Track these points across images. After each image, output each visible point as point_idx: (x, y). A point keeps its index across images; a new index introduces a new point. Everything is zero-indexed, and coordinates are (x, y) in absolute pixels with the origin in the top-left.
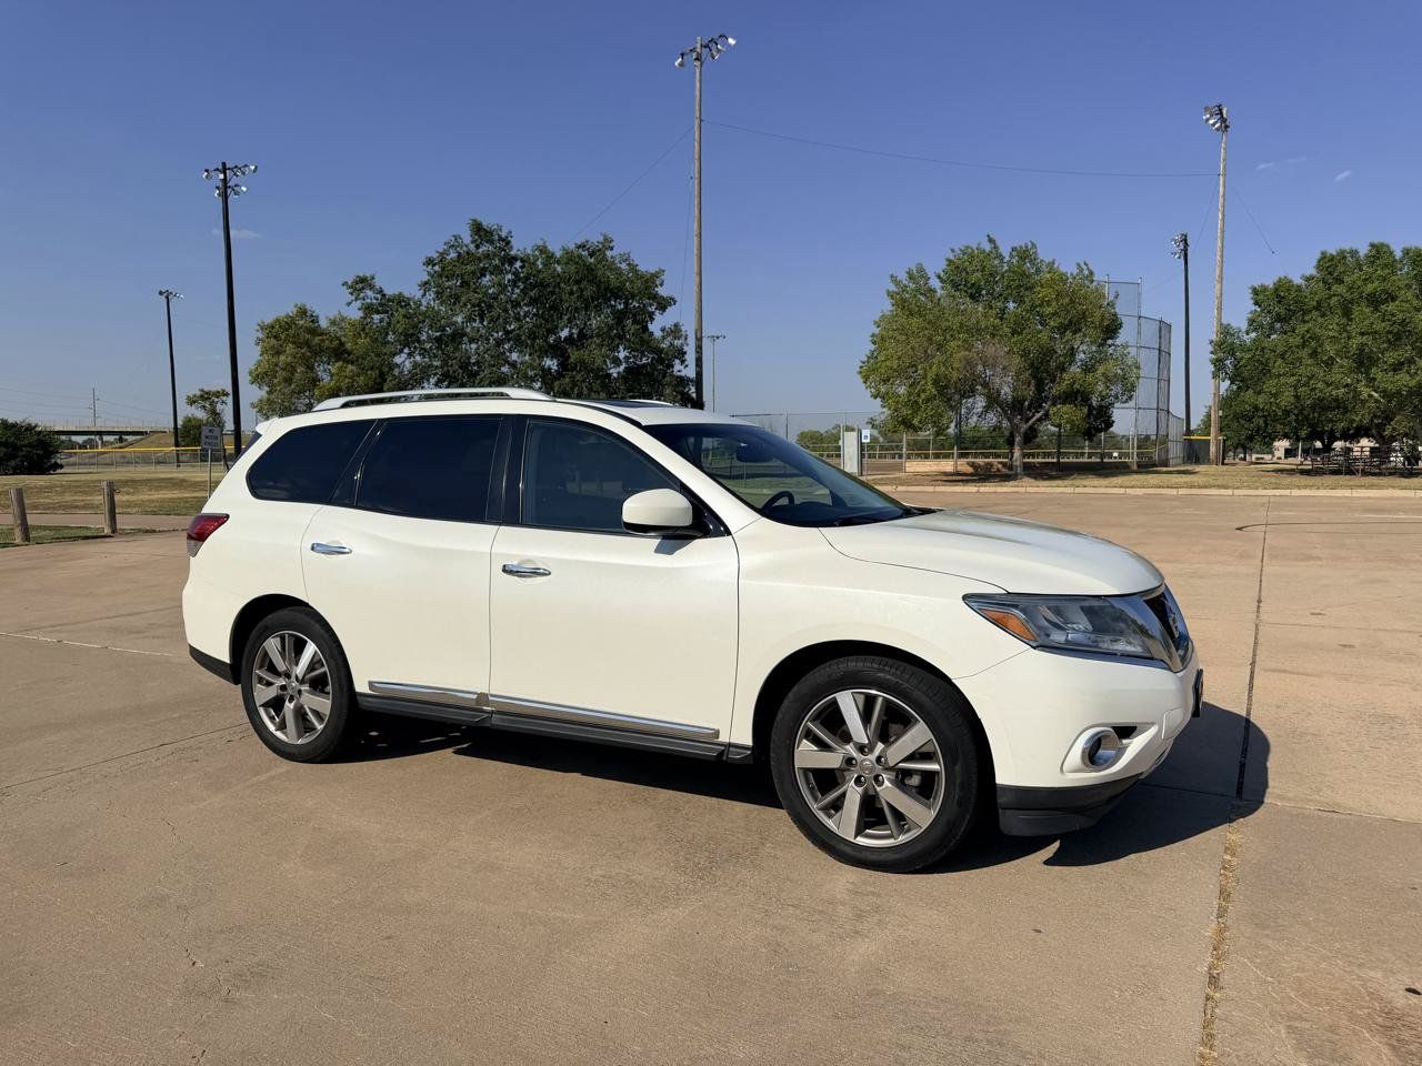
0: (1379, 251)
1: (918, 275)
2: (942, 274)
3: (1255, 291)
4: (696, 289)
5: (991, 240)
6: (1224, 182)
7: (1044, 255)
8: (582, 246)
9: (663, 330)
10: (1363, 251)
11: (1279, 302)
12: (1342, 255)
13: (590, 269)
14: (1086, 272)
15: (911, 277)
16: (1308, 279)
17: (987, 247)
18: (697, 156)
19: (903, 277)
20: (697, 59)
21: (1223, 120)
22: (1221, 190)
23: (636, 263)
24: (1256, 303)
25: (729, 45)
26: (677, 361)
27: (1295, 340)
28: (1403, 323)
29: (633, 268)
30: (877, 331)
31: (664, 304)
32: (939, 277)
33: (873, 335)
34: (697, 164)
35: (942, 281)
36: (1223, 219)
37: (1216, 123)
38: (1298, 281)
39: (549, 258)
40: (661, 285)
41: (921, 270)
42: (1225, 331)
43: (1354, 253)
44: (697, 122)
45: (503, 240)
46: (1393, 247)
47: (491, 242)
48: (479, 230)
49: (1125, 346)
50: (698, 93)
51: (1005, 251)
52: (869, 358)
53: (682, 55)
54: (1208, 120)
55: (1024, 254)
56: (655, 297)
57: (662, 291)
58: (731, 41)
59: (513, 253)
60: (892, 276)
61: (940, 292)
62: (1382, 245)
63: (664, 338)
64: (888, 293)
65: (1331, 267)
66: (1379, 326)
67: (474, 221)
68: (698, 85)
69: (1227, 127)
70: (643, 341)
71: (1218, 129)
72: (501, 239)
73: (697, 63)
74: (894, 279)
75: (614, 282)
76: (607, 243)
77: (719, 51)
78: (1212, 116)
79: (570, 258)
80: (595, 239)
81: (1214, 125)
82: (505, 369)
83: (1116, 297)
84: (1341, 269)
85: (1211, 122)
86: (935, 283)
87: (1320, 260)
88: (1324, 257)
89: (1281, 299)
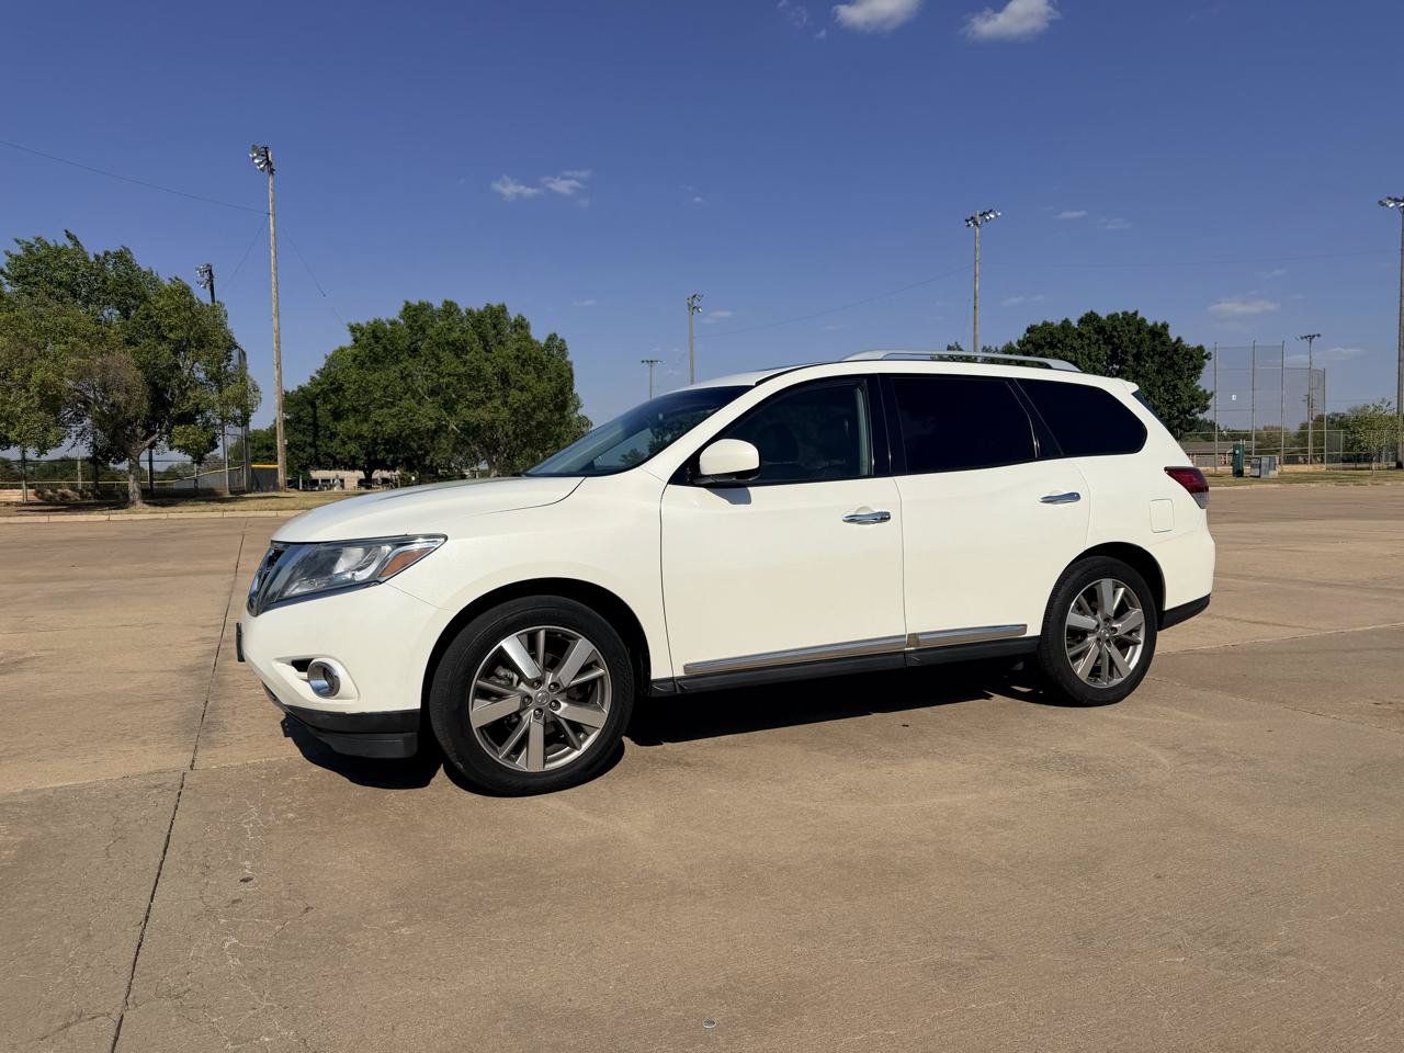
0: (450, 308)
3: (352, 329)
5: (71, 236)
6: (274, 222)
10: (438, 305)
11: (377, 341)
12: (424, 307)
16: (393, 323)
21: (269, 163)
22: (272, 228)
24: (356, 340)
28: (479, 370)
37: (261, 163)
43: (429, 306)
46: (460, 306)
54: (254, 158)
62: (452, 303)
65: (413, 314)
69: (273, 170)
71: (262, 170)
78: (258, 155)
81: (259, 164)
84: (421, 317)
85: (256, 161)
87: (406, 309)
88: (408, 307)
89: (377, 338)
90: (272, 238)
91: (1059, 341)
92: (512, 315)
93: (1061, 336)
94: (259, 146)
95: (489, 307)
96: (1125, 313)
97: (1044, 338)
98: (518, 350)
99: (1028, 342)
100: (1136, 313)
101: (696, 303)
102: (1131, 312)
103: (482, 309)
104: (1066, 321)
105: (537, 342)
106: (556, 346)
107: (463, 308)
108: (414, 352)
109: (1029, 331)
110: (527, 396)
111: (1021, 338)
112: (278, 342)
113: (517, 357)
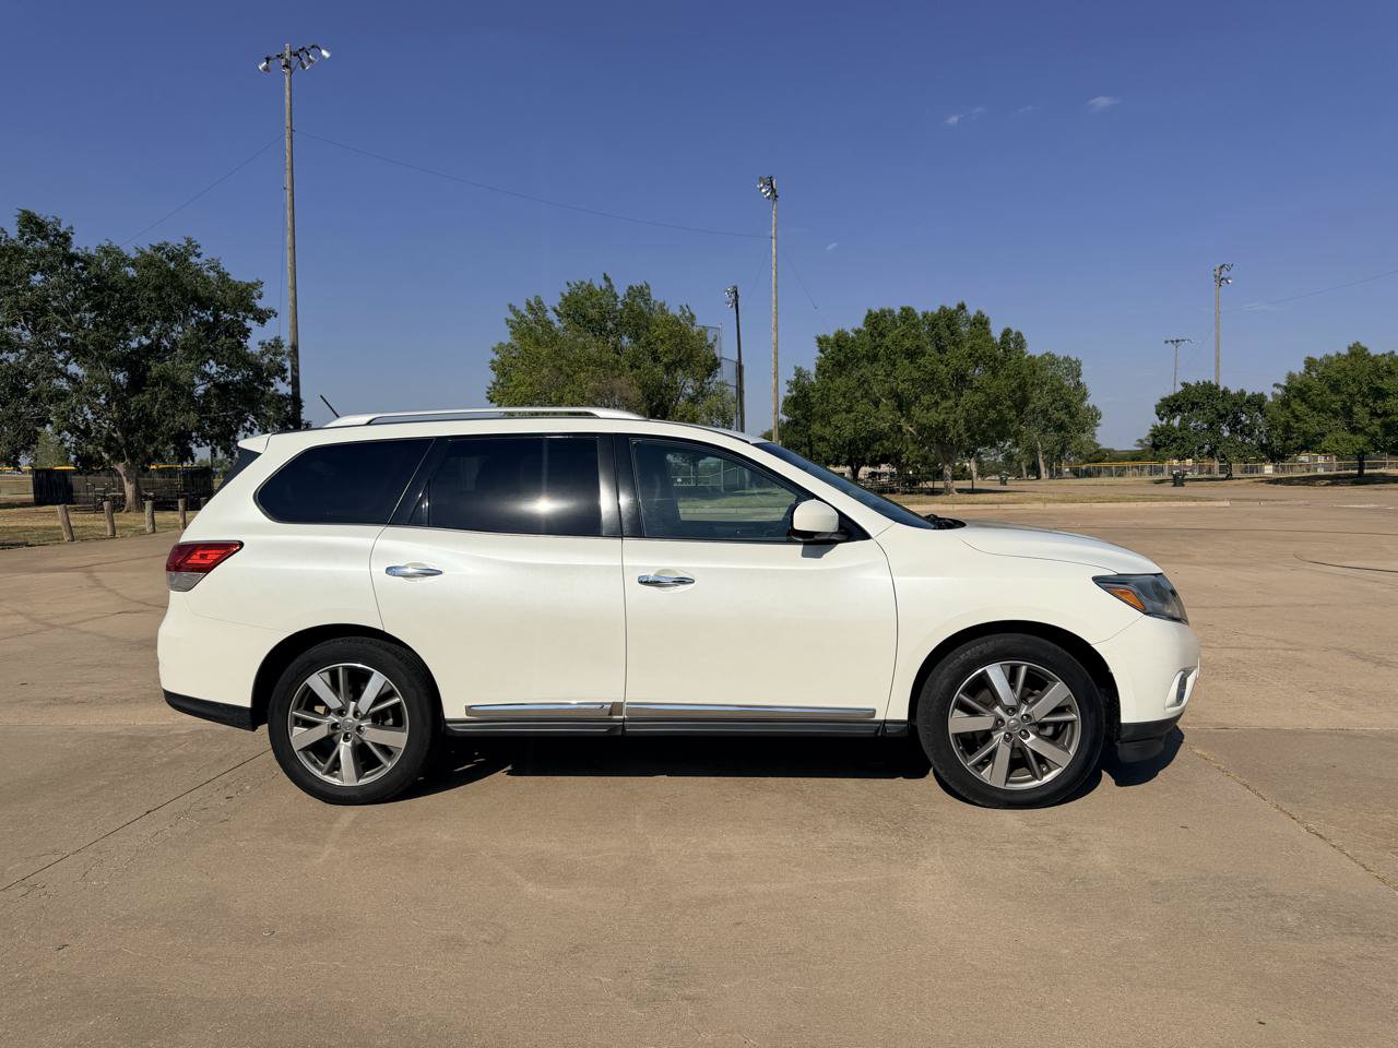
0: (907, 313)
1: (536, 308)
2: (558, 309)
3: (820, 341)
4: (290, 303)
5: (606, 278)
6: (776, 244)
7: (657, 296)
8: (159, 249)
9: (262, 344)
10: (897, 311)
11: (840, 350)
12: (883, 314)
13: (173, 275)
14: (687, 314)
15: (531, 308)
16: (858, 332)
17: (604, 285)
18: (288, 167)
19: (522, 308)
20: (286, 66)
21: (773, 191)
22: (774, 250)
23: (226, 271)
24: (822, 351)
25: (324, 57)
26: (278, 379)
27: (853, 383)
28: (933, 373)
29: (223, 277)
30: (496, 358)
31: (262, 317)
32: (555, 311)
33: (493, 362)
34: (288, 174)
35: (558, 314)
36: (776, 277)
37: (767, 192)
38: (852, 334)
39: (120, 260)
40: (260, 297)
41: (539, 302)
42: (799, 373)
43: (891, 312)
44: (288, 131)
45: (61, 236)
46: (917, 311)
47: (45, 237)
48: (31, 223)
49: (723, 384)
50: (287, 101)
51: (621, 292)
52: (494, 384)
53: (268, 59)
54: (761, 189)
55: (639, 293)
56: (250, 309)
57: (260, 304)
58: (325, 53)
59: (72, 250)
60: (510, 306)
61: (557, 325)
62: (909, 308)
63: (263, 354)
64: (507, 321)
65: (876, 321)
66: (916, 375)
67: (24, 212)
68: (288, 93)
69: (776, 196)
70: (239, 358)
71: (768, 198)
72: (58, 235)
73: (287, 71)
74: (512, 308)
75: (202, 292)
76: (192, 248)
77: (310, 61)
78: (764, 185)
79: (146, 262)
80: (176, 241)
81: (765, 193)
82: (63, 383)
83: (715, 340)
84: (882, 325)
85: (764, 191)
86: (552, 316)
87: (867, 317)
88: (870, 314)
89: (840, 348)
90: (774, 259)
92: (972, 312)
94: (766, 176)
95: (943, 309)
98: (971, 348)
101: (1225, 274)
103: (936, 312)
105: (992, 339)
106: (1012, 341)
107: (919, 312)
108: (874, 359)
110: (979, 397)
112: (776, 354)
113: (970, 355)
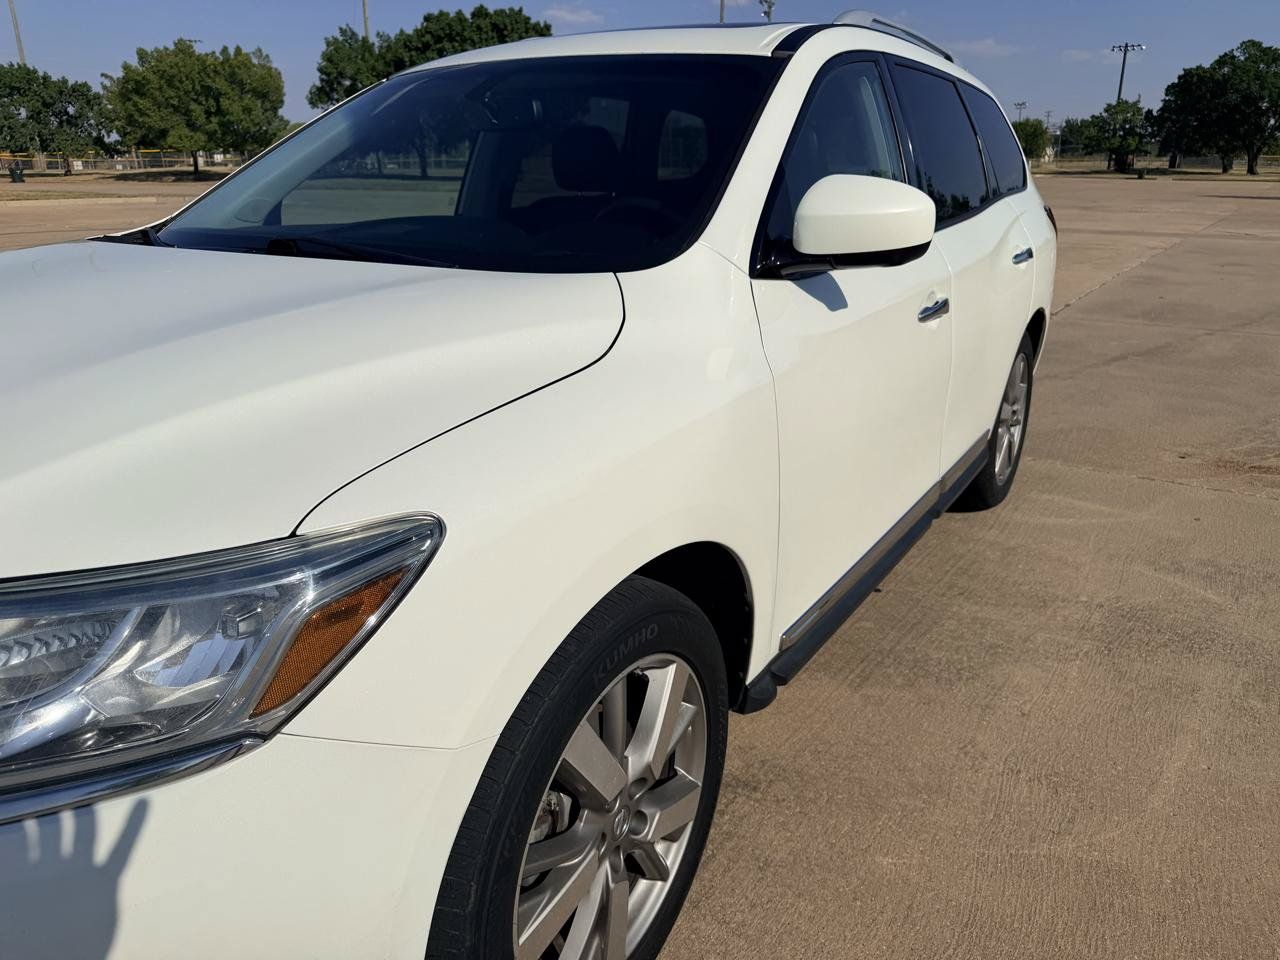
91: (458, 34)
93: (459, 28)
96: (511, 10)
97: (442, 29)
99: (427, 32)
100: (521, 10)
102: (517, 8)
104: (459, 13)
109: (427, 18)
111: (419, 27)
